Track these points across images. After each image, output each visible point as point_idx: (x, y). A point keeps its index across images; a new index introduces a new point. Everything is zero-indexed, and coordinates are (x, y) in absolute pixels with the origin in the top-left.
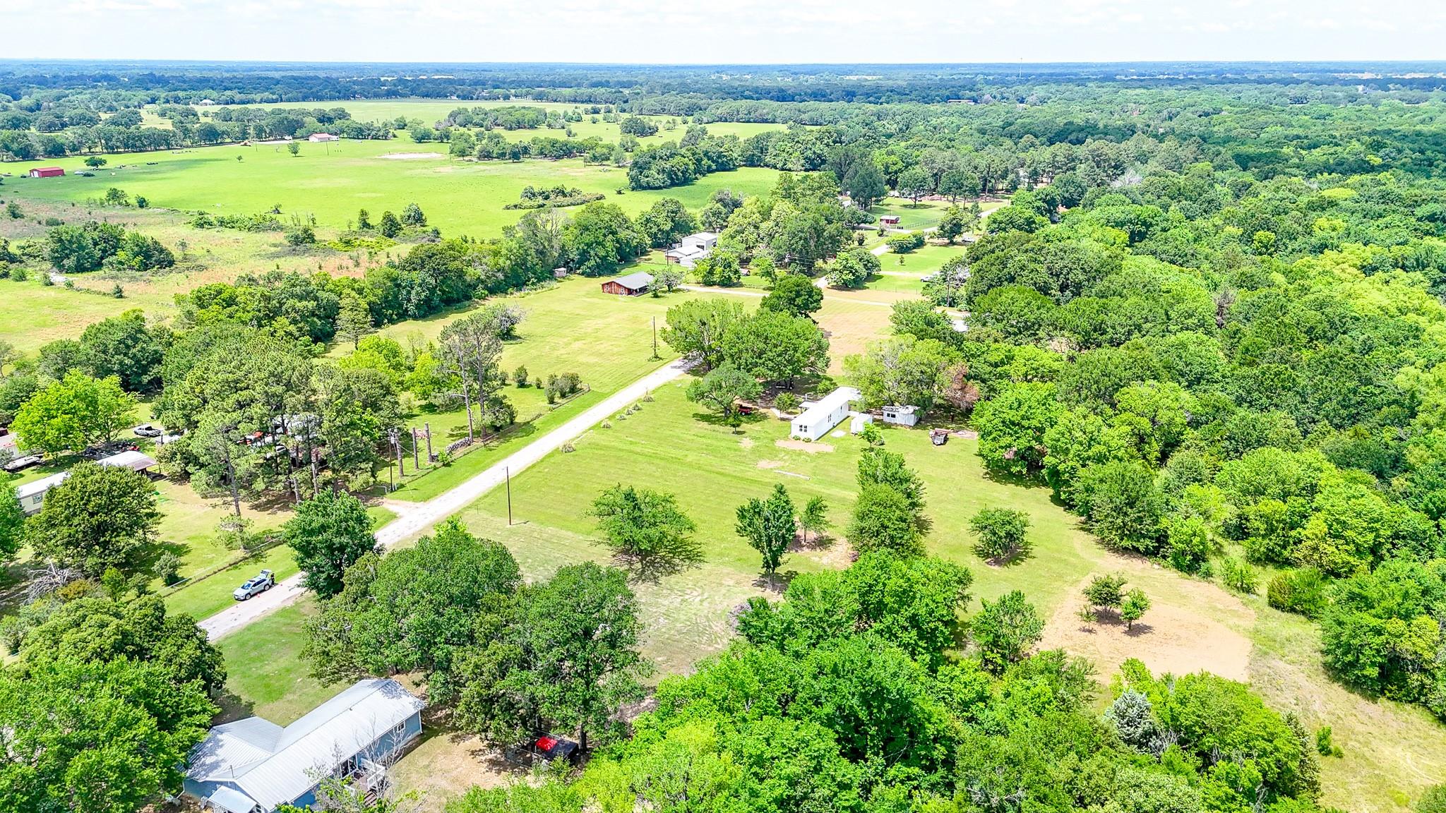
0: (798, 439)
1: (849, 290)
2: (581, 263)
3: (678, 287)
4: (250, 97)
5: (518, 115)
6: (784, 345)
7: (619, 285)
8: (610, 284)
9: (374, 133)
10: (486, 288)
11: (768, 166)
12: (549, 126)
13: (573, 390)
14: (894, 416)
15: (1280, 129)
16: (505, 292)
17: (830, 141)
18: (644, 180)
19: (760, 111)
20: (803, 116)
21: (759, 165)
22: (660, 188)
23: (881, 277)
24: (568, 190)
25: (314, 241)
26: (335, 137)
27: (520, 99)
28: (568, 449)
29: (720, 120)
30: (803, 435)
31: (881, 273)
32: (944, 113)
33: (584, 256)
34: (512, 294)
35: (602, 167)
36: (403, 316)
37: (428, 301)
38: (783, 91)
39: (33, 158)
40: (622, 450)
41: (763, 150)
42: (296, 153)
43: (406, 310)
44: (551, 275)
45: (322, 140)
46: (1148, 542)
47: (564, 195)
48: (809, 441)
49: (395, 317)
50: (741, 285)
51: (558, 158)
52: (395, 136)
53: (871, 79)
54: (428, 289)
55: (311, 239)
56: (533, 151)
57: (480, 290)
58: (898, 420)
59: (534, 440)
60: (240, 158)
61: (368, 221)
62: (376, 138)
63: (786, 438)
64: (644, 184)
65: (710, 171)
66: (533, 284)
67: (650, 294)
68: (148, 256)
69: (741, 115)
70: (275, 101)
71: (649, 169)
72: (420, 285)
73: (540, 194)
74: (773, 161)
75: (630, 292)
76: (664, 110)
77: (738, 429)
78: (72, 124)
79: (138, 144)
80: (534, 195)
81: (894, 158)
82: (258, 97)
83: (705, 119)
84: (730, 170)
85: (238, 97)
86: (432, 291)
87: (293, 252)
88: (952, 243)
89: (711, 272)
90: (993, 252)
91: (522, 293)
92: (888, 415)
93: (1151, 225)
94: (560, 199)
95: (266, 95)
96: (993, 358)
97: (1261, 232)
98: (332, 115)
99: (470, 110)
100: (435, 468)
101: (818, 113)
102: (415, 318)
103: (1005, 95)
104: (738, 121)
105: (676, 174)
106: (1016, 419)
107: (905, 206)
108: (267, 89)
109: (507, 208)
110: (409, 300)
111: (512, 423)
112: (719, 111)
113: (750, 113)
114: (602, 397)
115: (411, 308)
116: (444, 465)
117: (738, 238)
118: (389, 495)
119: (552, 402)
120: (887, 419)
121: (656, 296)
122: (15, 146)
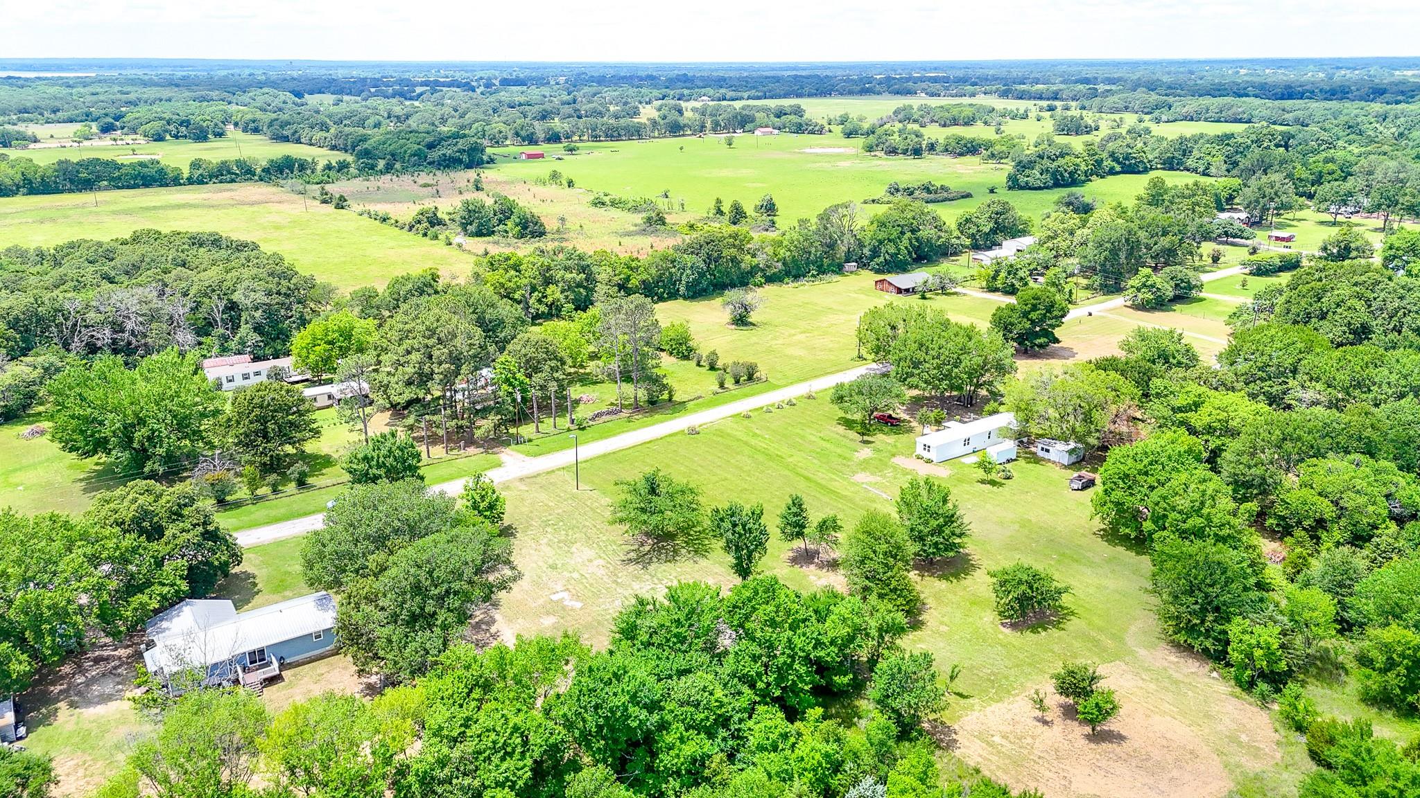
0: (918, 458)
1: (1147, 310)
2: (872, 258)
4: (740, 94)
5: (955, 112)
7: (890, 284)
8: (882, 281)
9: (810, 128)
10: (764, 276)
11: (1188, 170)
12: (984, 123)
13: (750, 378)
14: (1048, 451)
16: (781, 281)
18: (1023, 180)
19: (1234, 109)
20: (1287, 116)
21: (1178, 169)
22: (1040, 188)
23: (1202, 300)
24: (936, 186)
25: (664, 224)
26: (776, 131)
27: (987, 96)
28: (693, 432)
29: (1185, 119)
30: (926, 455)
33: (875, 253)
34: (787, 283)
35: (998, 166)
36: (674, 295)
38: (1291, 87)
39: (536, 143)
41: (1186, 153)
42: (730, 145)
43: (677, 290)
44: (839, 269)
45: (765, 134)
46: (1208, 642)
47: (929, 192)
48: (929, 461)
49: (665, 296)
51: (961, 154)
52: (830, 131)
54: (698, 272)
55: (662, 221)
56: (939, 148)
57: (759, 278)
58: (1052, 455)
59: (673, 418)
60: (681, 149)
61: (722, 208)
62: (812, 132)
63: (909, 455)
64: (1023, 184)
66: (813, 276)
67: (918, 296)
68: (524, 228)
70: (759, 98)
72: (692, 268)
73: (905, 190)
74: (1194, 165)
75: (899, 291)
76: (1127, 108)
77: (866, 438)
78: (586, 116)
79: (615, 134)
80: (898, 190)
81: (1331, 166)
82: (746, 95)
84: (1139, 172)
85: (730, 94)
86: (702, 275)
87: (643, 232)
89: (994, 278)
90: (1320, 280)
91: (797, 284)
92: (1042, 449)
94: (923, 195)
95: (753, 93)
96: (1180, 401)
98: (788, 111)
99: (915, 107)
100: (569, 430)
101: (1307, 113)
105: (1062, 175)
107: (1322, 223)
108: (754, 88)
109: (865, 202)
110: (680, 282)
111: (670, 400)
112: (1185, 110)
113: (1221, 111)
114: (775, 387)
115: (682, 289)
116: (579, 429)
118: (513, 446)
119: (722, 386)
120: (1041, 454)
121: (924, 298)
122: (523, 133)
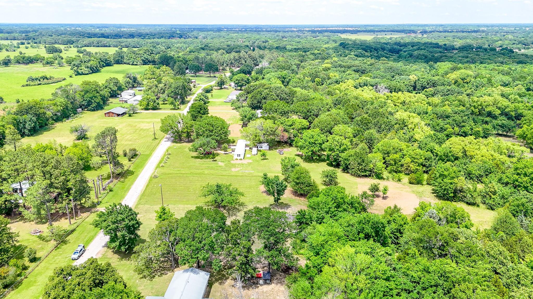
0: (237, 159)
2: (88, 106)
3: (137, 111)
6: (220, 127)
7: (112, 113)
8: (108, 113)
11: (126, 64)
12: (7, 50)
13: (136, 155)
15: (290, 46)
16: (61, 121)
17: (149, 53)
18: (80, 71)
21: (121, 64)
22: (88, 74)
24: (48, 77)
28: (156, 177)
31: (209, 100)
32: (178, 42)
33: (89, 103)
35: (53, 67)
37: (34, 127)
40: (178, 174)
41: (122, 57)
43: (24, 133)
44: (76, 112)
46: (368, 172)
47: (47, 79)
48: (241, 159)
50: (161, 109)
51: (27, 64)
53: (133, 30)
54: (34, 122)
59: (137, 176)
63: (233, 160)
64: (81, 73)
65: (104, 67)
67: (127, 115)
69: (94, 44)
71: (81, 66)
72: (30, 121)
73: (36, 79)
74: (128, 62)
75: (118, 115)
77: (214, 159)
80: (33, 80)
83: (80, 46)
84: (111, 66)
88: (221, 88)
89: (148, 105)
91: (70, 120)
92: (260, 147)
93: (285, 78)
94: (45, 80)
97: (317, 79)
100: (108, 193)
101: (130, 43)
102: (28, 136)
103: (190, 36)
104: (94, 46)
105: (93, 68)
106: (313, 141)
109: (23, 86)
110: (25, 128)
115: (26, 131)
116: (110, 191)
117: (150, 91)
118: (98, 206)
119: (130, 160)
121: (130, 116)
